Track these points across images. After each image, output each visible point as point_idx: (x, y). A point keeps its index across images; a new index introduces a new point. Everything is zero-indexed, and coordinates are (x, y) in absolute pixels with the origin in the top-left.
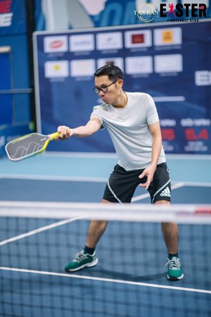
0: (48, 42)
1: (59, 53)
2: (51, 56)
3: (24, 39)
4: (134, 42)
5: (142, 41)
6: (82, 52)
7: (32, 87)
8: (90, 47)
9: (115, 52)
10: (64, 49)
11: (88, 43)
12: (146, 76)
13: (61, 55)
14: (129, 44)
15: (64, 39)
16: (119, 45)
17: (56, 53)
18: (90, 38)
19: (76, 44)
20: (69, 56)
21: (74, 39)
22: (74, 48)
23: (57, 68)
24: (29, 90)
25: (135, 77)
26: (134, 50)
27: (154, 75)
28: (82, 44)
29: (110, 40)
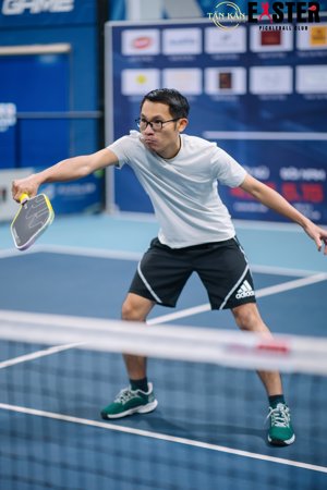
0: (129, 38)
1: (145, 56)
2: (133, 60)
3: (91, 32)
4: (264, 42)
5: (278, 42)
6: (182, 56)
7: (102, 108)
8: (195, 49)
9: (235, 57)
10: (153, 50)
11: (192, 41)
12: (281, 98)
13: (149, 59)
14: (256, 46)
15: (153, 34)
16: (240, 48)
17: (141, 56)
18: (195, 34)
19: (173, 42)
20: (161, 62)
21: (170, 35)
22: (170, 50)
23: (142, 80)
24: (95, 114)
25: (264, 98)
26: (264, 56)
27: (295, 97)
28: (182, 43)
29: (226, 38)
